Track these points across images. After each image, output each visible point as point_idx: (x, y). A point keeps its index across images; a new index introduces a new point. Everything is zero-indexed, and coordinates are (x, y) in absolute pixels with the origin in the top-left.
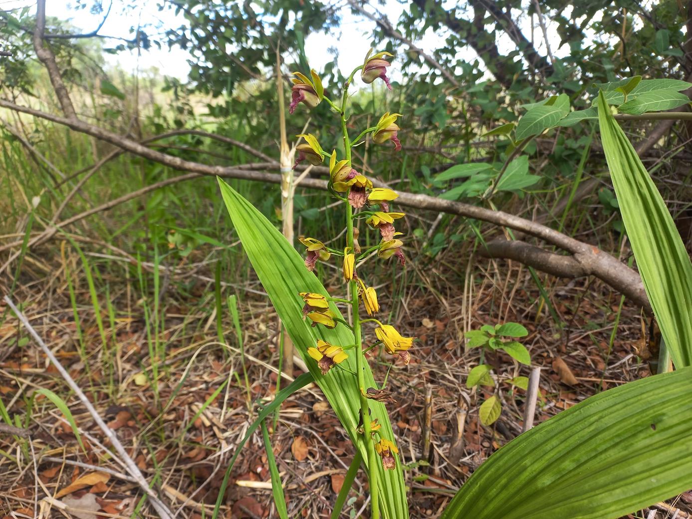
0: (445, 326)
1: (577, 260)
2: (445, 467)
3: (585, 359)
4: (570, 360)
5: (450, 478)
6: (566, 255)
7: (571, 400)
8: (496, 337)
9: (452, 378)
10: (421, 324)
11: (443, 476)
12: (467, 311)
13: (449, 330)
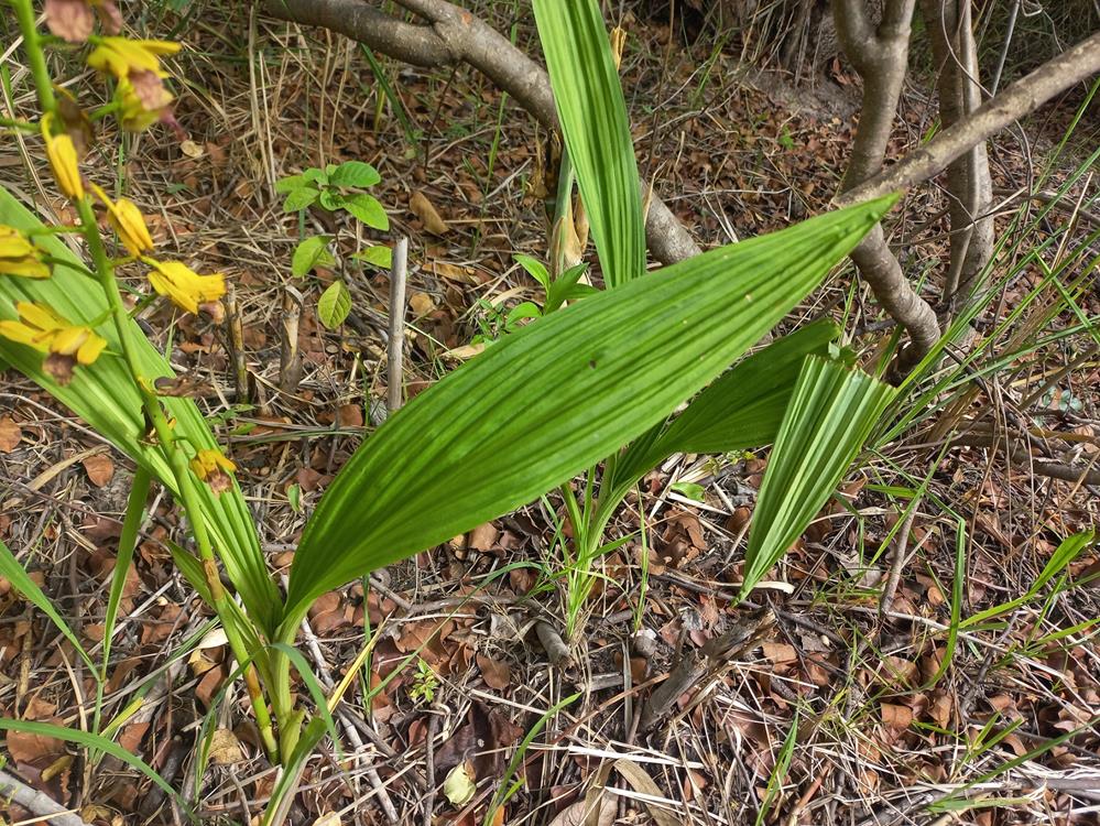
0: (227, 153)
1: (440, 36)
2: (277, 400)
3: (452, 188)
4: (433, 193)
5: (287, 414)
6: (423, 25)
7: (442, 256)
8: (331, 188)
9: (258, 251)
10: (180, 153)
11: (278, 413)
12: (264, 122)
13: (234, 160)
